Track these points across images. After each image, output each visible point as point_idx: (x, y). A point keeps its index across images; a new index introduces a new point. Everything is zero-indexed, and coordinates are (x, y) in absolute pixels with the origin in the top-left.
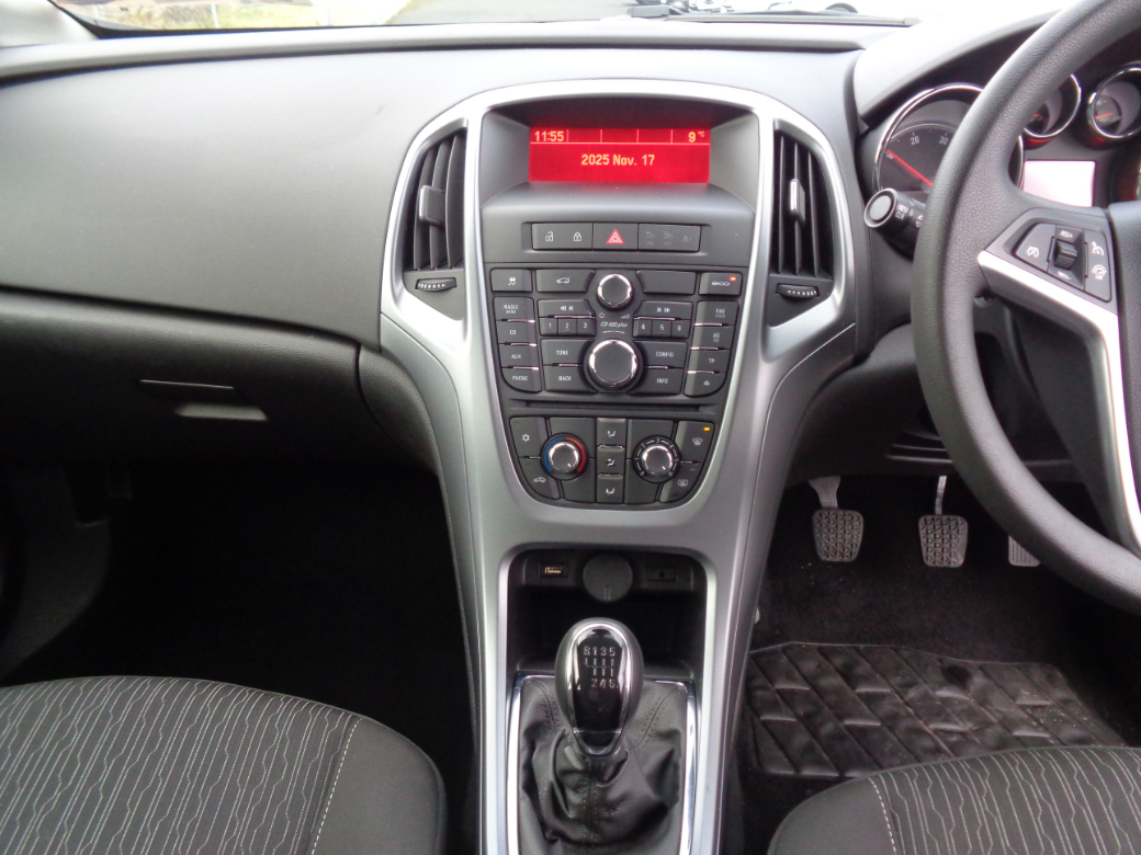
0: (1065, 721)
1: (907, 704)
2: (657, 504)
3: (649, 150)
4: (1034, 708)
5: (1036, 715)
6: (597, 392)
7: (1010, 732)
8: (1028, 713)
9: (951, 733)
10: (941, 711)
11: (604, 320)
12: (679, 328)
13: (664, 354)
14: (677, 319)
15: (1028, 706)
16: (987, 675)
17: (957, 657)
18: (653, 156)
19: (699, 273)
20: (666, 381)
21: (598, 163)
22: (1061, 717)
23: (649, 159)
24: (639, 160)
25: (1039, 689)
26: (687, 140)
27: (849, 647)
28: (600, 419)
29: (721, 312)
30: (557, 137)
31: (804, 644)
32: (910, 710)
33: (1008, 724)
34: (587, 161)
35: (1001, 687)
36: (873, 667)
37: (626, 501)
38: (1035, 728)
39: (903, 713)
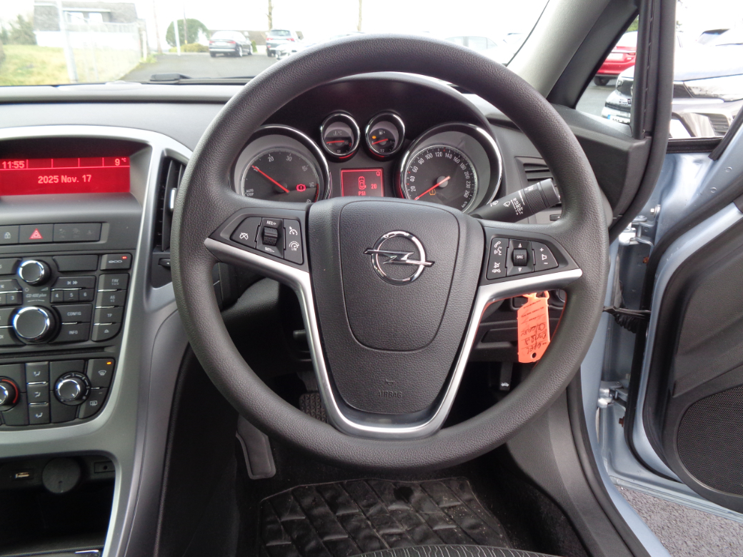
0: (466, 514)
1: (368, 519)
2: (77, 420)
3: (87, 171)
4: (450, 508)
5: (450, 513)
6: (25, 345)
7: (432, 528)
8: (445, 513)
9: (392, 535)
10: (388, 520)
11: (29, 293)
12: (85, 294)
13: (74, 314)
14: (83, 288)
15: (445, 508)
16: (424, 490)
17: (406, 480)
18: (90, 176)
19: (100, 255)
20: (76, 332)
21: (50, 182)
22: (465, 512)
23: (87, 178)
24: (80, 179)
25: (455, 495)
26: (114, 164)
27: (337, 484)
28: (29, 364)
29: (115, 281)
30: (19, 165)
31: (307, 486)
32: (369, 523)
33: (431, 522)
34: (42, 181)
35: (432, 497)
36: (351, 496)
37: (53, 421)
38: (447, 523)
39: (363, 526)
